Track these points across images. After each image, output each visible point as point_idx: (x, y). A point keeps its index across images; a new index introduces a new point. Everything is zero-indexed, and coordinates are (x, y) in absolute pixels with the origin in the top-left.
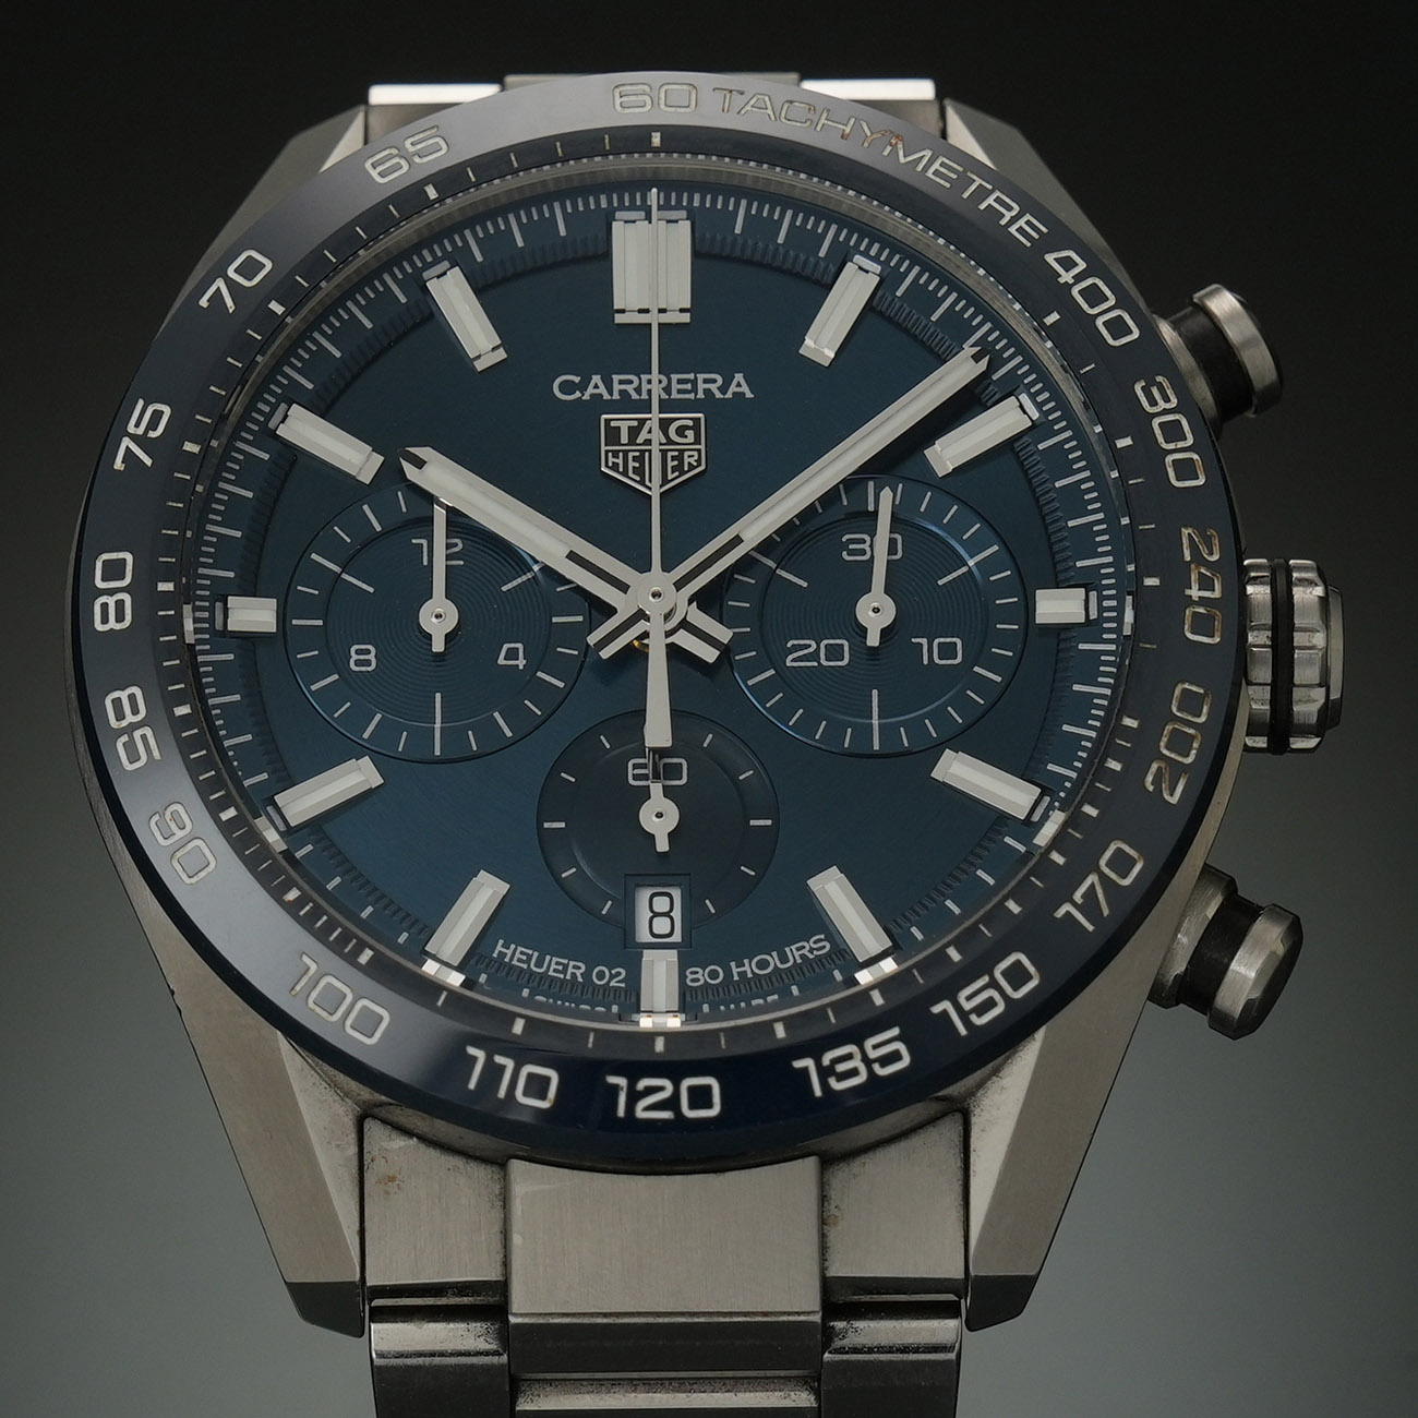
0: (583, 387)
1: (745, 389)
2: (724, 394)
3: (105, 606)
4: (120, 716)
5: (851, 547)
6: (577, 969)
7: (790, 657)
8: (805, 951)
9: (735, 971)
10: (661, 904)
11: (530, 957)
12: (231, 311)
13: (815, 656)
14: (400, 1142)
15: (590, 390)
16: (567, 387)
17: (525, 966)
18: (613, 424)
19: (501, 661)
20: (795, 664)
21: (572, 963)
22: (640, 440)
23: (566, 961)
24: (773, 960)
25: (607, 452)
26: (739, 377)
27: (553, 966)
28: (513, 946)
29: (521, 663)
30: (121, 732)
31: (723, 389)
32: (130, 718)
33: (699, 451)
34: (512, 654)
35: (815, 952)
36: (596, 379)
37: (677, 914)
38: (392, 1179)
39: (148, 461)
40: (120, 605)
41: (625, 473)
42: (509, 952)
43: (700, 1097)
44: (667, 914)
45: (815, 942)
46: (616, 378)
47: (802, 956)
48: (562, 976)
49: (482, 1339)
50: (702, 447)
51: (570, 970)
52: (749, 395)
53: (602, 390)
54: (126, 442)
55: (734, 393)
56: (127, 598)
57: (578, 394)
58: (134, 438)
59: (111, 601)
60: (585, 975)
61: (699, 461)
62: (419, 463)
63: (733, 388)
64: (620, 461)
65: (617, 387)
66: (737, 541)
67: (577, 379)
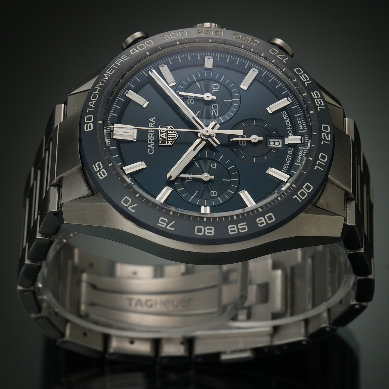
0: (151, 149)
1: (153, 119)
2: (154, 123)
3: (208, 233)
4: (235, 231)
5: (190, 102)
6: (289, 157)
7: (216, 114)
8: (285, 116)
9: (289, 128)
10: (272, 143)
11: (285, 165)
12: (137, 205)
13: (216, 111)
14: (321, 200)
15: (152, 147)
16: (151, 151)
17: (288, 166)
18: (161, 142)
19: (215, 168)
20: (218, 114)
21: (287, 157)
22: (165, 138)
23: (287, 159)
24: (287, 121)
25: (167, 144)
26: (150, 120)
27: (288, 161)
28: (283, 168)
29: (216, 164)
30: (238, 231)
31: (153, 123)
32: (235, 229)
33: (168, 127)
34: (214, 166)
35: (286, 114)
36: (149, 146)
37: (274, 140)
38: (327, 204)
39: (173, 222)
40: (208, 229)
41: (173, 141)
42: (285, 169)
43: (326, 128)
44: (274, 142)
45: (283, 114)
46: (149, 142)
47: (286, 116)
48: (290, 160)
49: (351, 204)
50: (167, 126)
51: (289, 158)
52: (154, 118)
53: (152, 145)
54: (168, 227)
55: (154, 121)
56: (207, 228)
57: (152, 149)
58: (167, 225)
59: (207, 231)
60: (290, 155)
61: (170, 127)
62: (171, 177)
63: (153, 121)
64: (170, 142)
65: (151, 142)
66: (193, 118)
67: (149, 149)
